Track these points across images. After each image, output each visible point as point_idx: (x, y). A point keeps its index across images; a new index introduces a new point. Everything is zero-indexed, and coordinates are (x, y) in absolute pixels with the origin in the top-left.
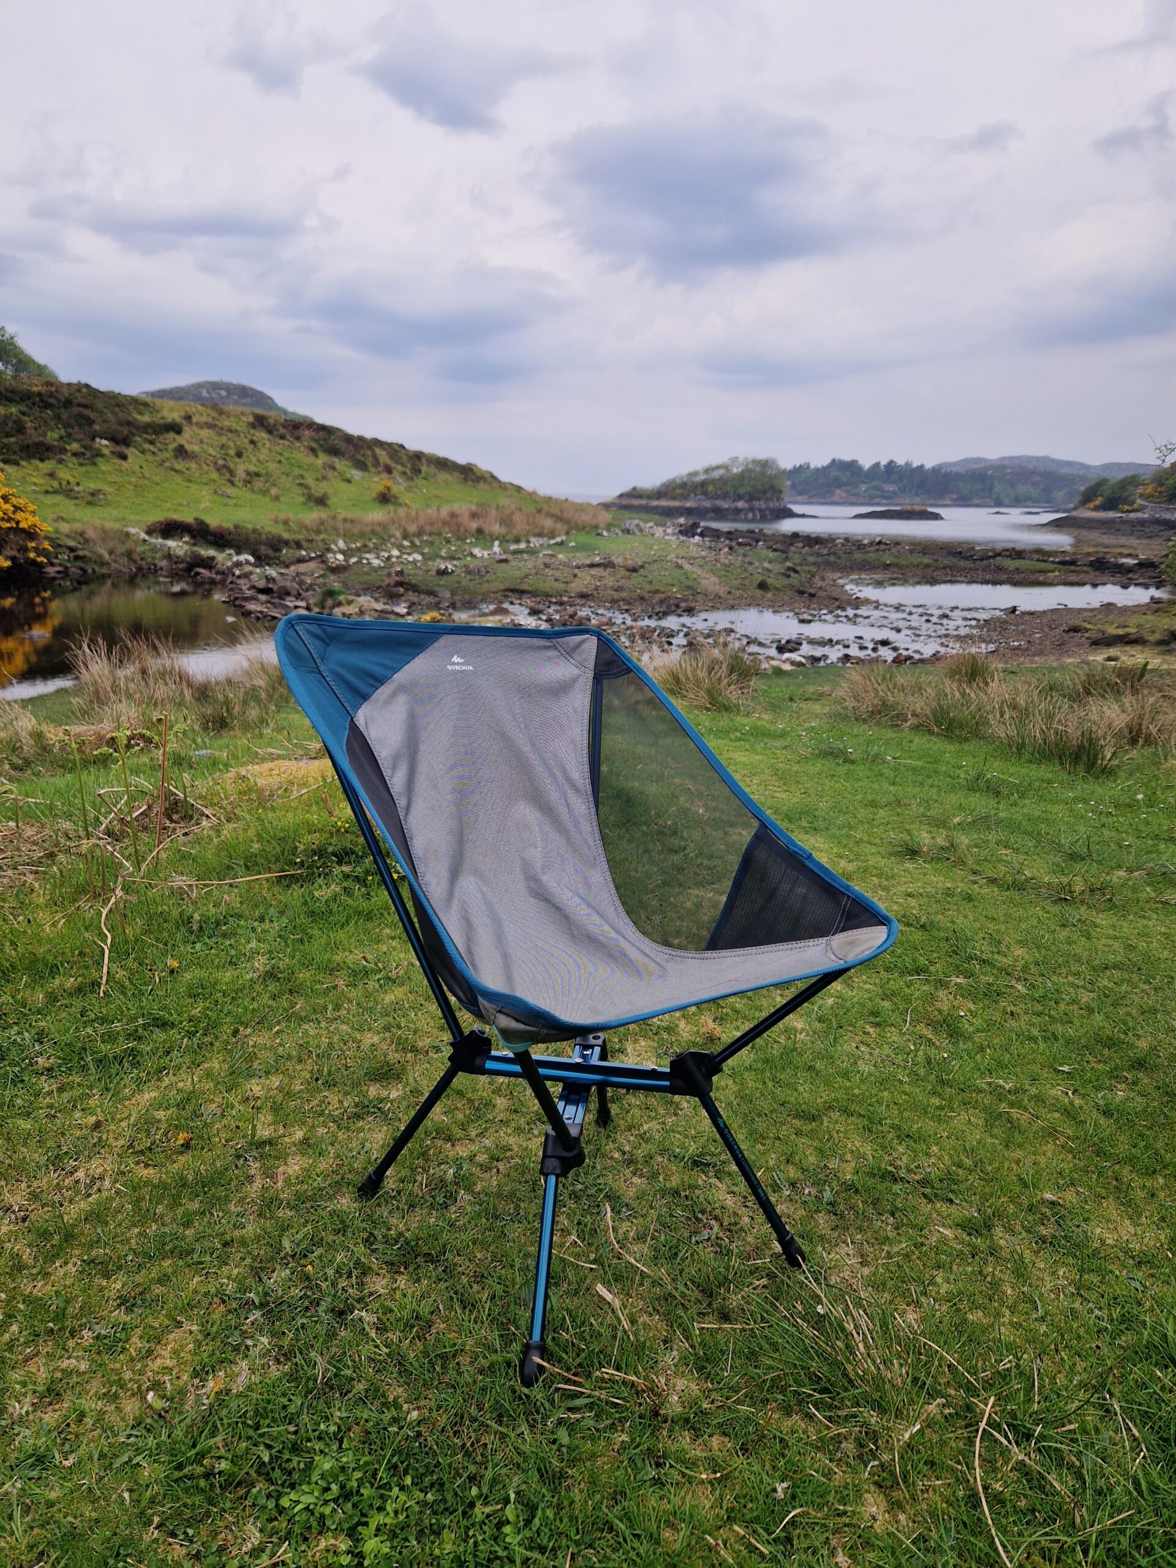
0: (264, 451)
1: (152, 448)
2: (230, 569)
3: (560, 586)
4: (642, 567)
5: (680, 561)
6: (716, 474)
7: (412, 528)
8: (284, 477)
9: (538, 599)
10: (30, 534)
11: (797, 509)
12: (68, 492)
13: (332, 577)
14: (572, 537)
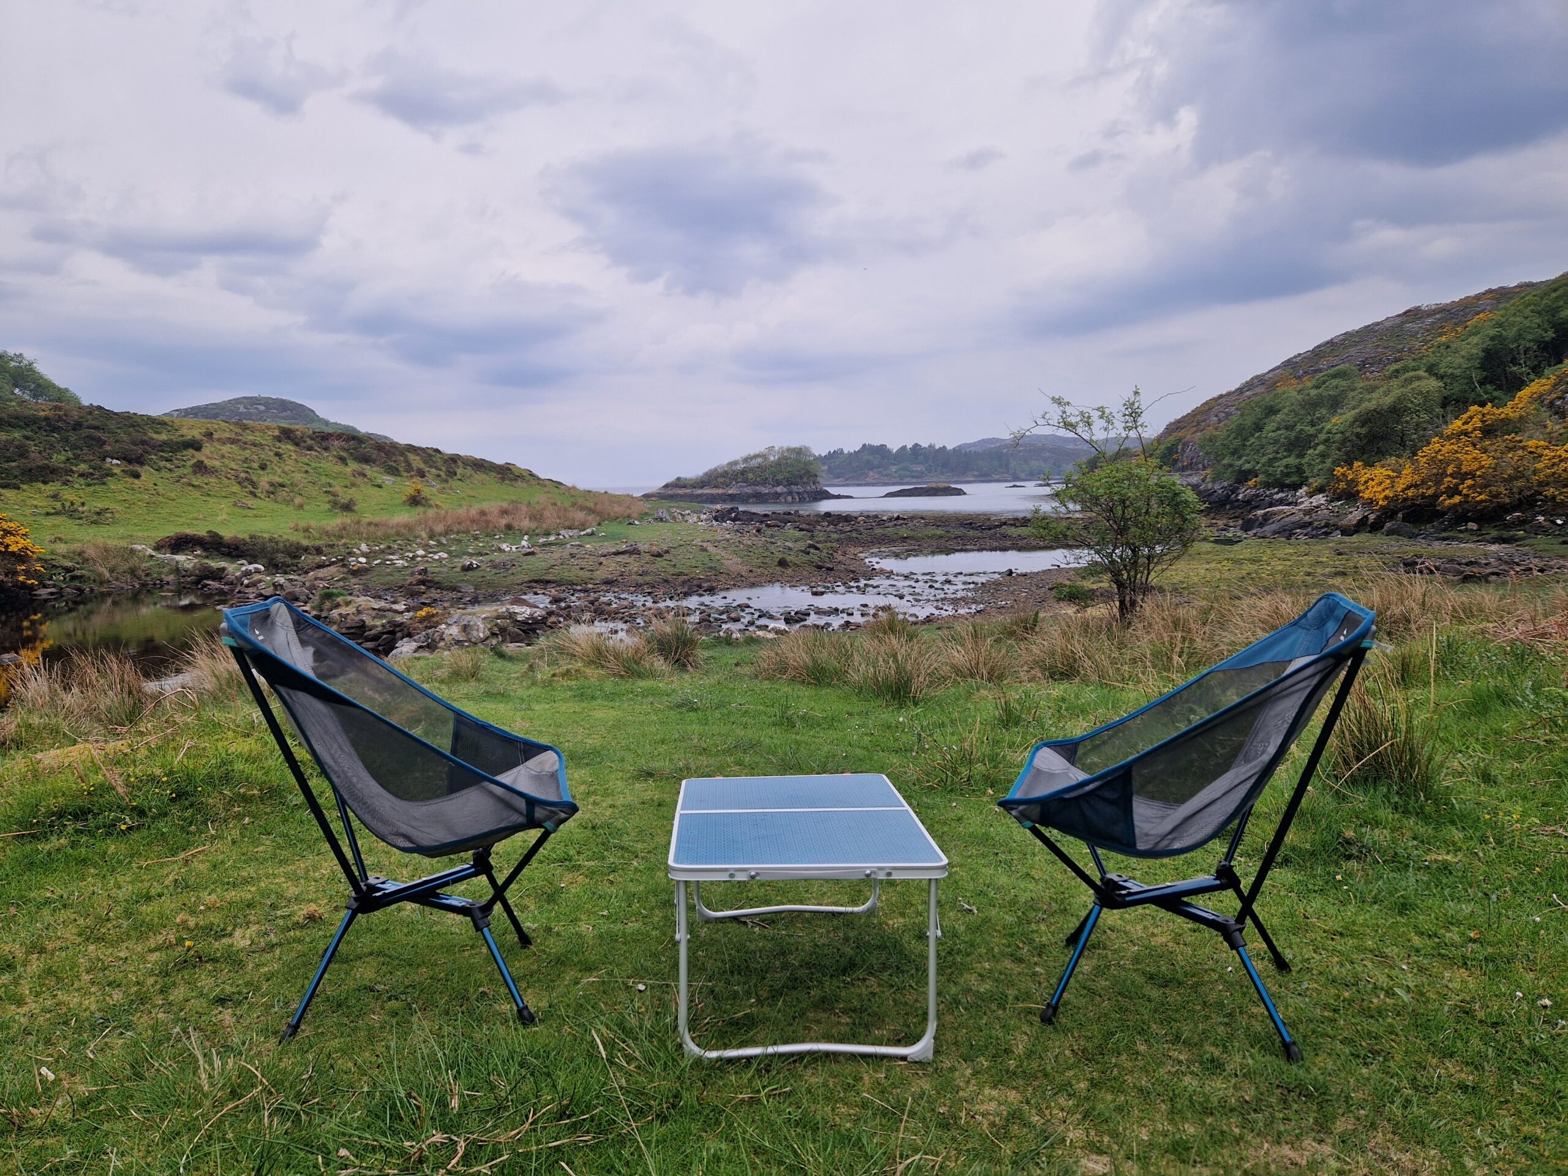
0: (289, 462)
1: (168, 465)
2: (239, 579)
3: (585, 574)
4: (667, 552)
5: (705, 545)
6: (754, 463)
7: (439, 528)
8: (310, 486)
9: (563, 588)
10: (21, 557)
11: (833, 491)
12: (71, 513)
13: (353, 580)
14: (603, 528)
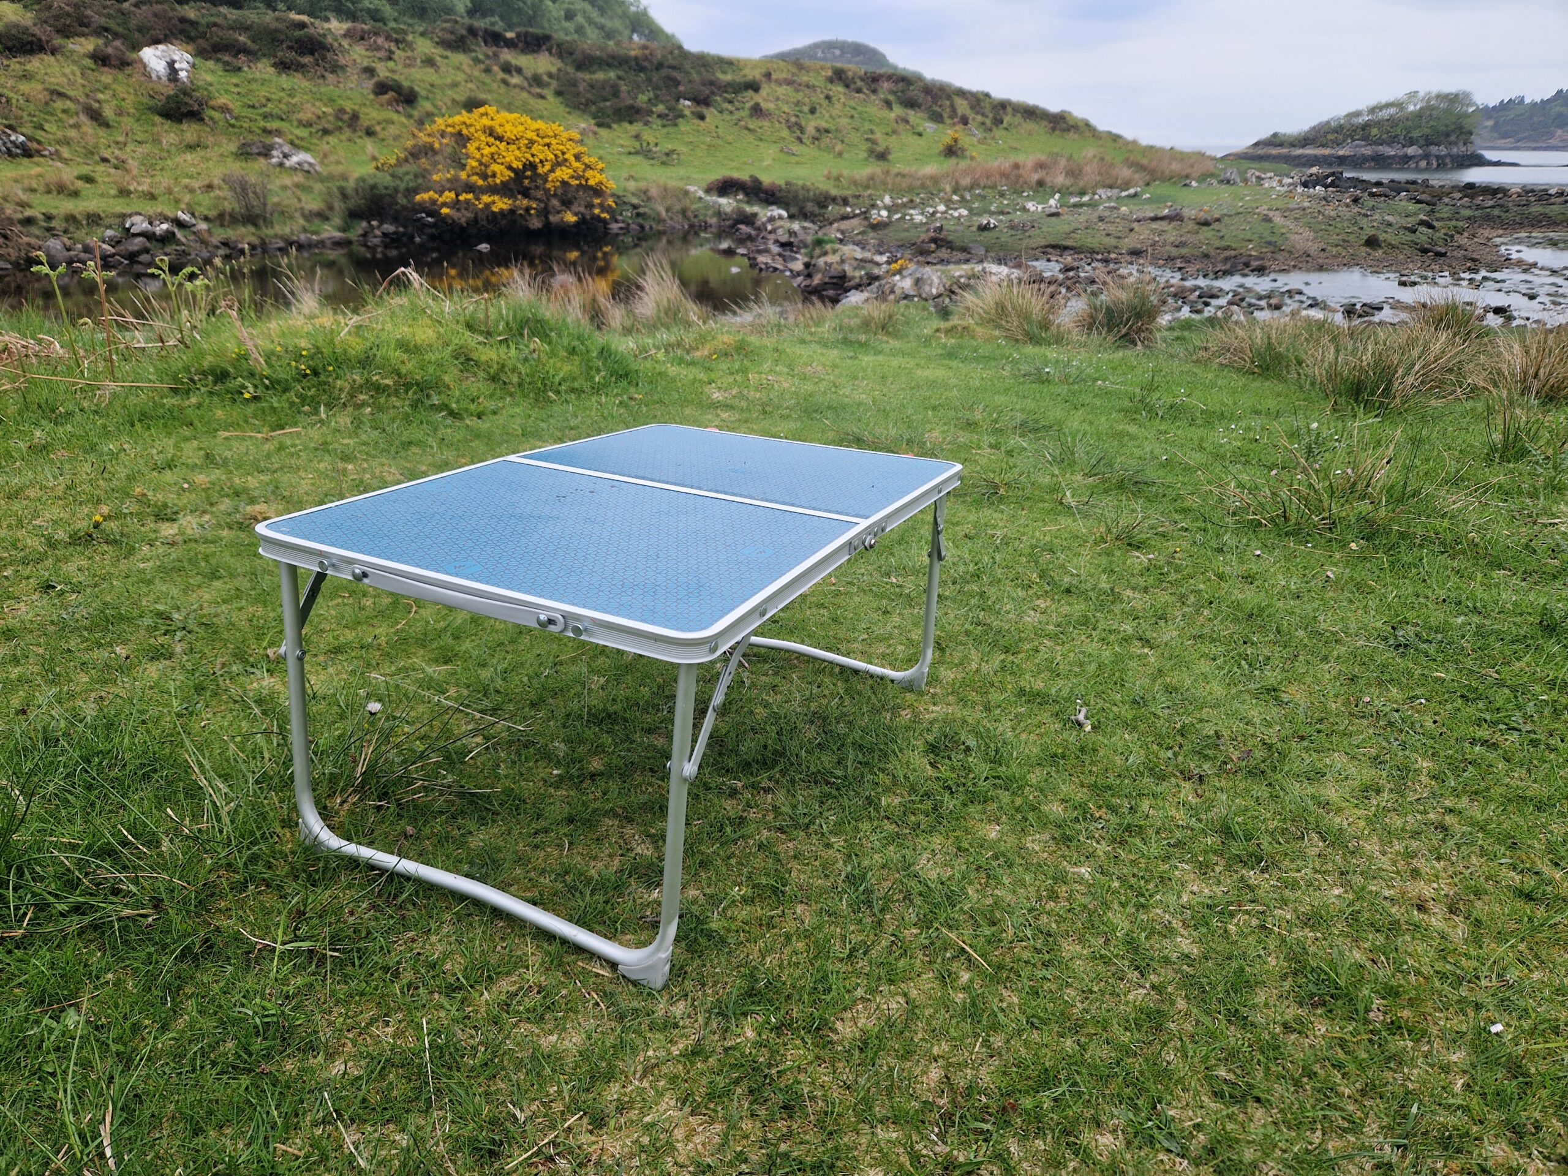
0: (838, 106)
1: (730, 107)
2: (764, 224)
4: (1218, 220)
5: (1271, 214)
7: (966, 182)
8: (853, 132)
9: (1081, 256)
10: (597, 191)
12: (646, 153)
13: (872, 234)
14: (1151, 189)
